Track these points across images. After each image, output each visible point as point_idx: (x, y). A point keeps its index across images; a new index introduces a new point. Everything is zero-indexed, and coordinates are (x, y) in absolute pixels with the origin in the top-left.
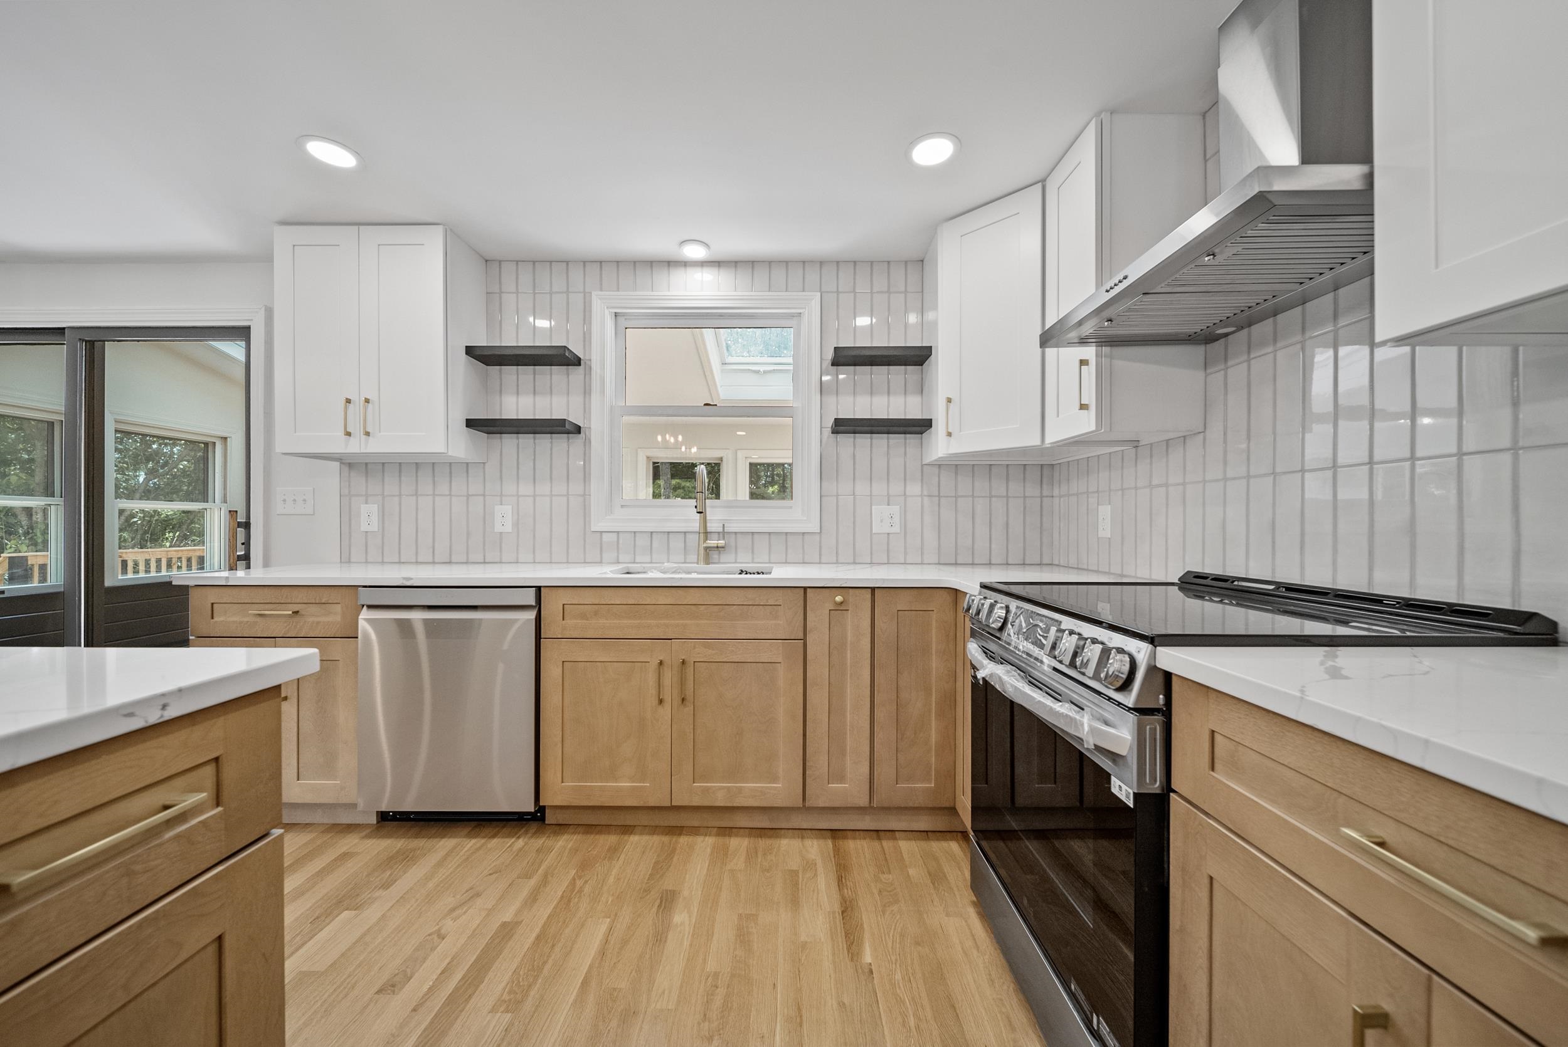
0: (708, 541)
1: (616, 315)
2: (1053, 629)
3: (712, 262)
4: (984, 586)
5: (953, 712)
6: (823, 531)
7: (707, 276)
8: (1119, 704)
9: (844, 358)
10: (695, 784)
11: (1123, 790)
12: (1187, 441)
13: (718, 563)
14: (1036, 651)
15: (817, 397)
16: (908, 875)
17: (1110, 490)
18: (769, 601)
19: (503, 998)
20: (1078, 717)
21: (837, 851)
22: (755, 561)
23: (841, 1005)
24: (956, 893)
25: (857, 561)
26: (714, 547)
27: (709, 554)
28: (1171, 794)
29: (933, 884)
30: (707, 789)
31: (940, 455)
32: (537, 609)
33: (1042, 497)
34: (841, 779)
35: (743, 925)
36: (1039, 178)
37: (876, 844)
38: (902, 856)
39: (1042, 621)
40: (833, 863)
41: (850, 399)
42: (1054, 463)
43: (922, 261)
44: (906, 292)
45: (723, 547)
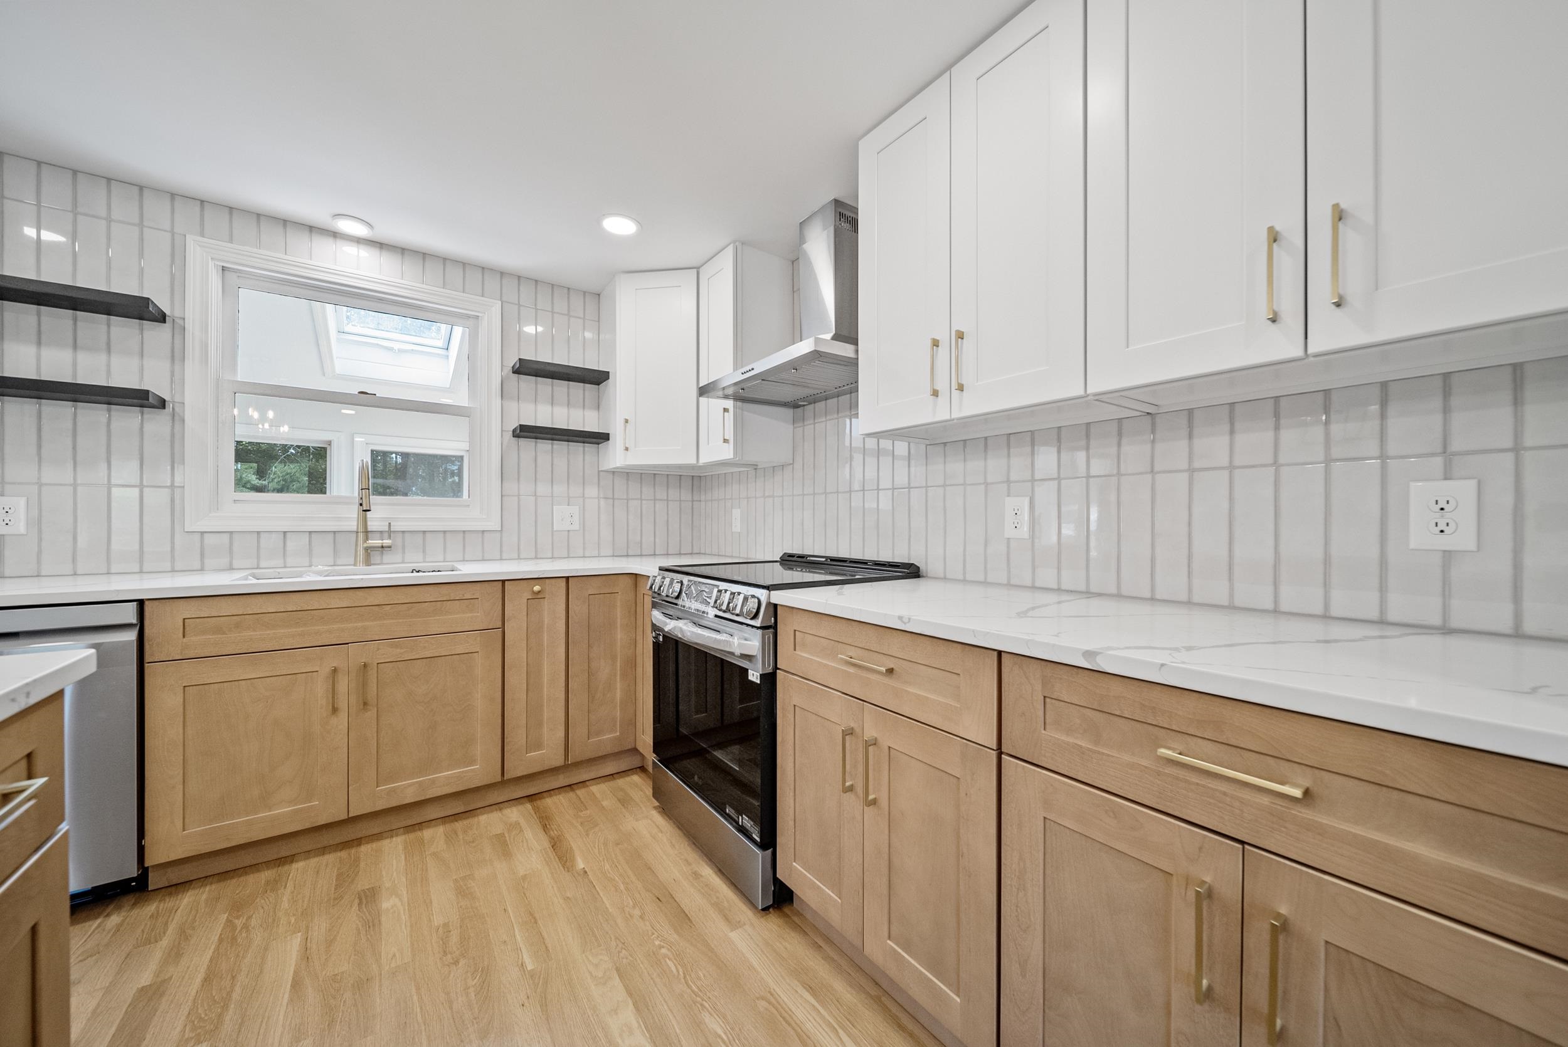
0: (370, 541)
1: (224, 269)
2: (716, 590)
3: (373, 241)
4: (661, 569)
5: (634, 673)
6: (504, 529)
7: (365, 254)
8: (753, 627)
9: (525, 369)
10: (378, 789)
11: (754, 676)
12: (785, 468)
13: (381, 564)
14: (703, 607)
15: (497, 402)
16: (603, 807)
17: (740, 498)
18: (465, 595)
19: (186, 1036)
20: (731, 640)
21: (537, 810)
22: (427, 560)
23: (567, 899)
24: (642, 806)
25: (539, 557)
26: (378, 547)
27: (369, 555)
28: (778, 671)
29: (623, 805)
30: (394, 790)
31: (618, 465)
32: (138, 627)
33: (693, 501)
34: (538, 746)
35: (460, 885)
36: (695, 265)
37: (571, 795)
38: (595, 796)
39: (706, 587)
40: (536, 818)
41: (531, 407)
42: (701, 475)
43: (599, 295)
44: (584, 319)
45: (390, 547)
